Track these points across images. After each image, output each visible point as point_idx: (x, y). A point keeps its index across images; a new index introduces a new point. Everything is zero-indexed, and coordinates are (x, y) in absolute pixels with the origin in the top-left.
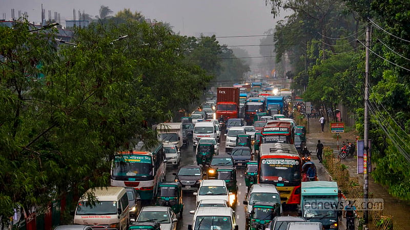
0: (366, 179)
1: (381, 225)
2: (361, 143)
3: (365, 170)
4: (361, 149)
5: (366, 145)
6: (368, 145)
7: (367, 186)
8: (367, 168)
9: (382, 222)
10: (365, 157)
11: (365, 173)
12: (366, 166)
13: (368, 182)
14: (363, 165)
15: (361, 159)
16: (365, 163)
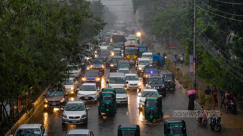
0: (194, 75)
1: (206, 100)
2: (192, 56)
3: (194, 70)
4: (192, 59)
5: (194, 57)
6: (195, 57)
7: (195, 79)
8: (195, 69)
9: (206, 98)
10: (194, 64)
11: (194, 72)
12: (194, 68)
13: (196, 77)
14: (193, 68)
15: (192, 65)
16: (194, 67)
